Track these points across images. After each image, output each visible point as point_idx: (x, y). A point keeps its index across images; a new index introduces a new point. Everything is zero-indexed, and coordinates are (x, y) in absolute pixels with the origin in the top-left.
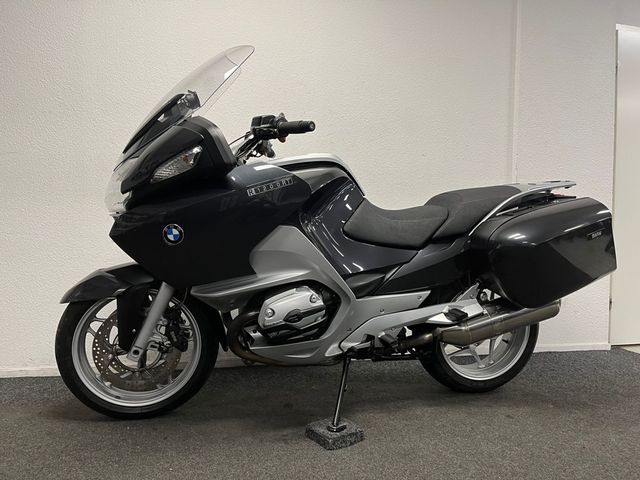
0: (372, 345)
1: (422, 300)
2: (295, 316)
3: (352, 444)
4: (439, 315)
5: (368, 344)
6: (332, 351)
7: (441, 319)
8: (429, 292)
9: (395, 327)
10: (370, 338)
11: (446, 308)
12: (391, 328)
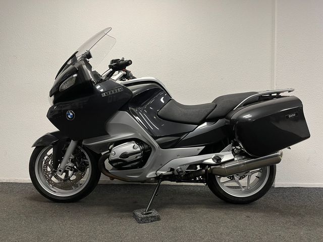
0: (173, 174)
1: (200, 151)
2: (125, 155)
3: (152, 221)
4: (209, 159)
5: (171, 173)
6: (151, 175)
7: (211, 161)
8: (204, 147)
9: (185, 165)
10: (172, 170)
11: (213, 155)
12: (183, 165)
